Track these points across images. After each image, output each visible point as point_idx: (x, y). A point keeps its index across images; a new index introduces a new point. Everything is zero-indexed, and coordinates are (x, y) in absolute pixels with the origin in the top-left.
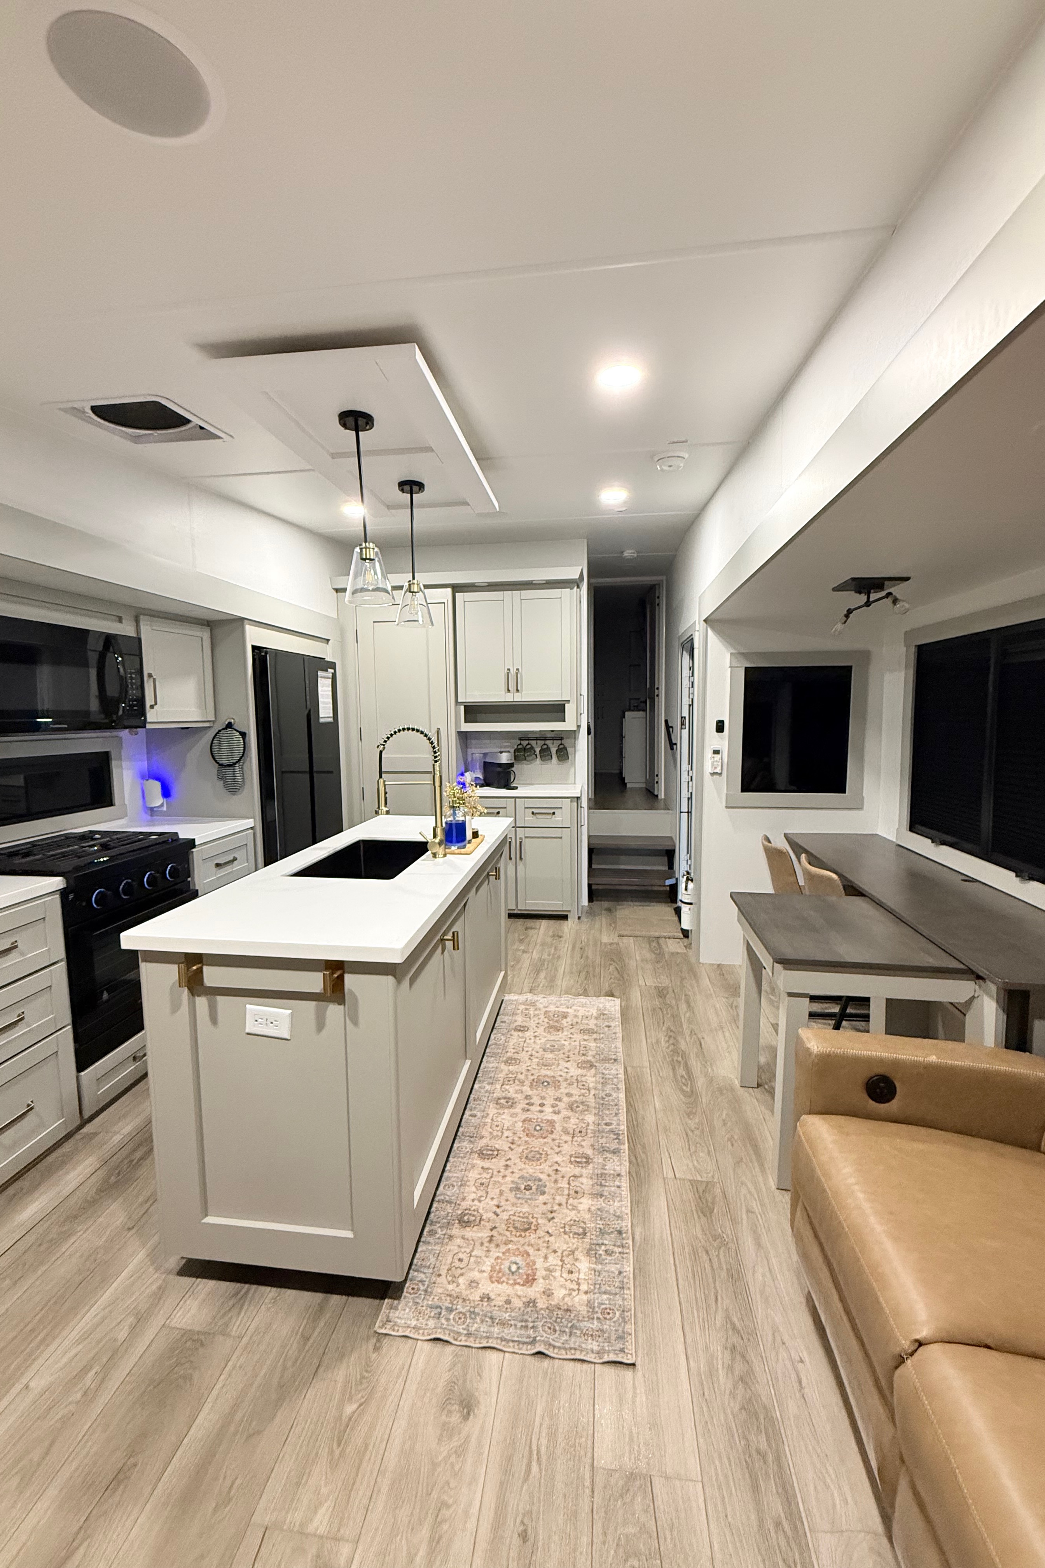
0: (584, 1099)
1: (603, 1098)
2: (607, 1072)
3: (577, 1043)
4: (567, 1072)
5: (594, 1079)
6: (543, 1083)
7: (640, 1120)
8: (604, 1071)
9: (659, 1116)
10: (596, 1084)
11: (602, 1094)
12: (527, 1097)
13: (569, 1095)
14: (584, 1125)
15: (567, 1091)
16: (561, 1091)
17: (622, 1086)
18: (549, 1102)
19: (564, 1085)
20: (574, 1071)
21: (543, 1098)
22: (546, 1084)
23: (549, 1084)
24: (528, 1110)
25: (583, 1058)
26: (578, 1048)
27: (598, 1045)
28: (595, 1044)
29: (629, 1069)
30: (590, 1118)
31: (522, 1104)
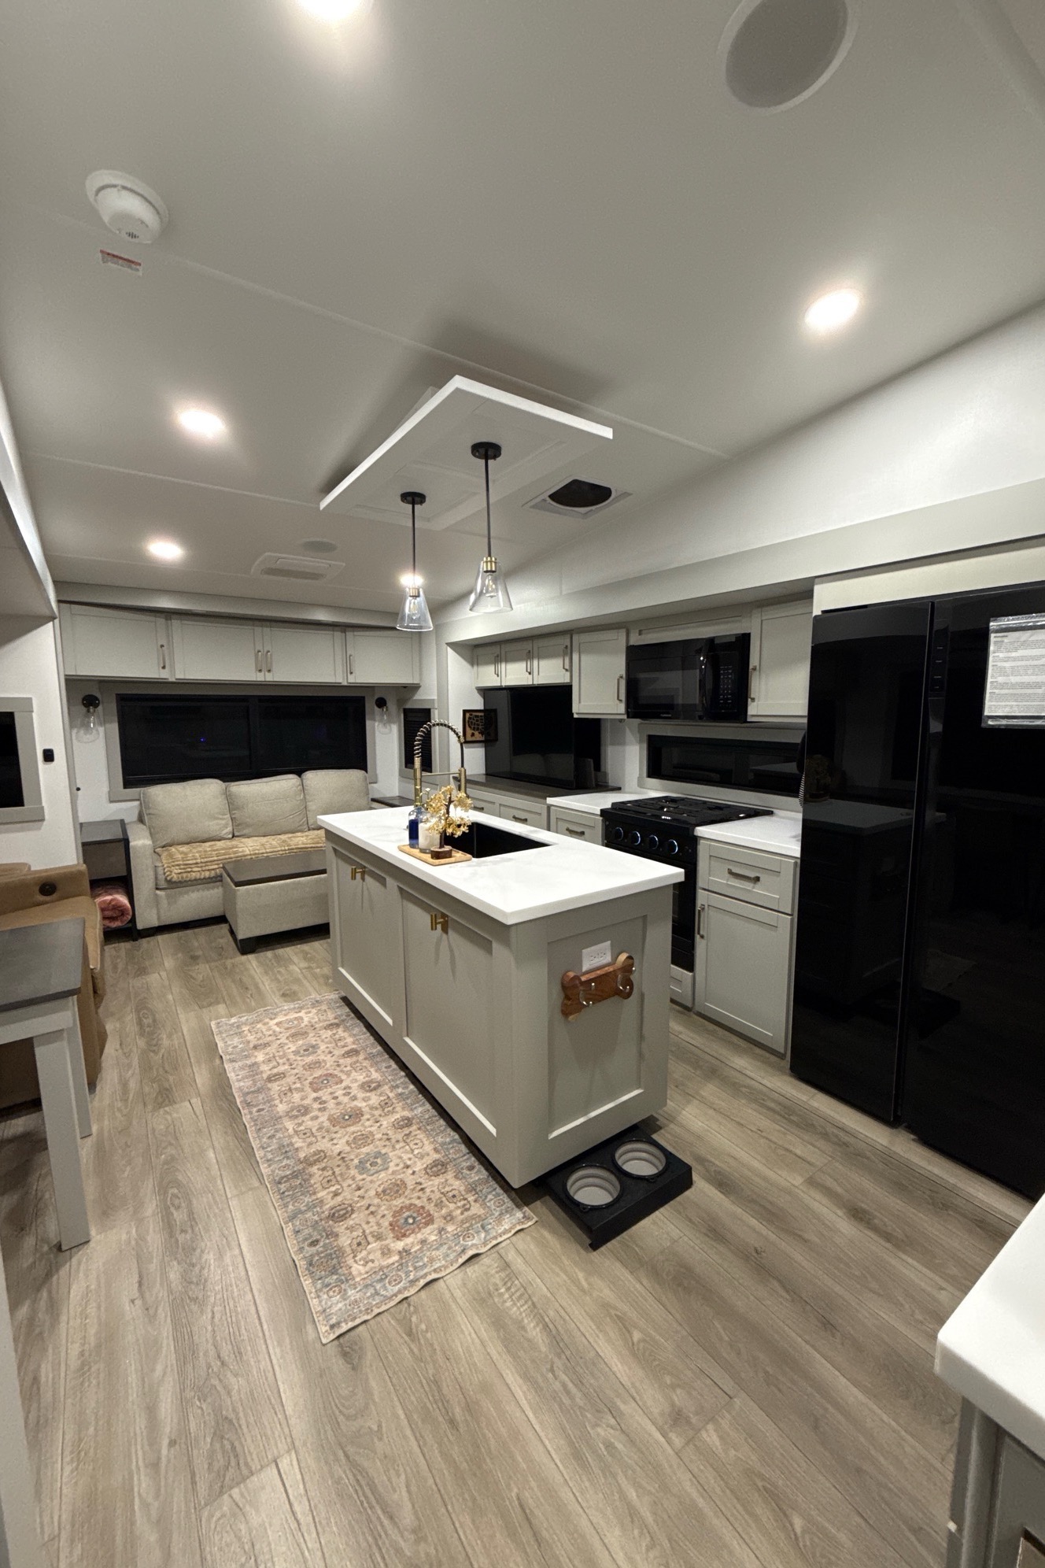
0: (296, 1121)
1: (276, 1131)
2: (285, 1162)
3: (345, 1185)
4: (332, 1140)
5: (296, 1146)
6: (350, 1116)
7: (230, 1131)
8: (288, 1162)
9: (208, 1143)
10: (291, 1143)
11: (279, 1135)
12: (354, 1098)
13: (316, 1118)
14: (285, 1100)
15: (321, 1120)
16: (326, 1117)
17: (259, 1154)
18: (331, 1104)
19: (327, 1124)
20: (323, 1145)
21: (338, 1104)
22: (347, 1117)
23: (343, 1118)
24: (345, 1089)
25: (324, 1165)
26: (339, 1178)
27: (314, 1197)
28: (319, 1195)
29: (256, 1184)
30: (281, 1108)
31: (355, 1091)
